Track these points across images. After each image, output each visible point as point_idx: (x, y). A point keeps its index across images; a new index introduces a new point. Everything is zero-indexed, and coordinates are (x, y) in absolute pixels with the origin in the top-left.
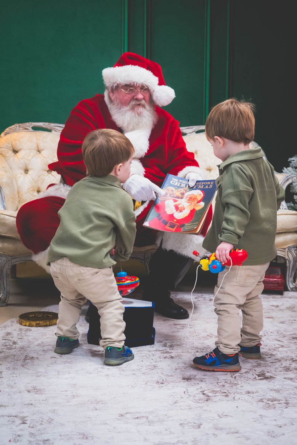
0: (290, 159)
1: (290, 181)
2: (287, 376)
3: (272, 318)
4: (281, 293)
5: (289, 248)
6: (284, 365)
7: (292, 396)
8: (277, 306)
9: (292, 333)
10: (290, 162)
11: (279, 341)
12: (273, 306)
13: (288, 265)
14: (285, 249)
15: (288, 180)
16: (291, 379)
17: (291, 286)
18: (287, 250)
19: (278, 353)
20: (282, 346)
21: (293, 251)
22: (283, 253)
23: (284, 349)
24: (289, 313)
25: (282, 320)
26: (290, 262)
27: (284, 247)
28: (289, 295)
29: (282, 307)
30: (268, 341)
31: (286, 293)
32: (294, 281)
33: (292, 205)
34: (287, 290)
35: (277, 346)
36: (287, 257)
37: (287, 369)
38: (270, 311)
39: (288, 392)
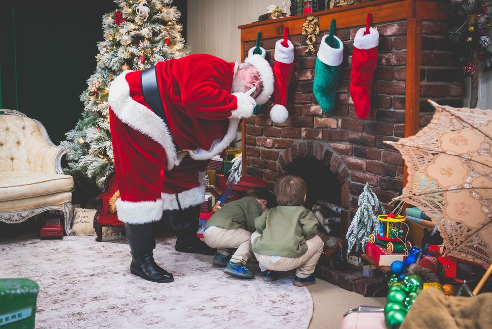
0: (66, 134)
1: (65, 152)
2: (54, 308)
3: (51, 260)
4: (61, 238)
5: (65, 204)
6: (53, 298)
7: (55, 323)
8: (57, 250)
9: (65, 271)
10: (66, 136)
11: (53, 279)
12: (53, 249)
13: (65, 216)
14: (62, 204)
15: (62, 151)
16: (57, 310)
17: (69, 232)
18: (64, 205)
19: (51, 289)
20: (54, 283)
21: (69, 206)
22: (61, 208)
23: (56, 286)
24: (64, 254)
25: (58, 261)
26: (66, 214)
27: (62, 203)
28: (67, 239)
29: (59, 250)
30: (44, 281)
31: (65, 238)
32: (71, 228)
33: (68, 170)
34: (65, 235)
35: (51, 283)
36: (64, 211)
37: (55, 302)
38: (50, 254)
39: (52, 321)
